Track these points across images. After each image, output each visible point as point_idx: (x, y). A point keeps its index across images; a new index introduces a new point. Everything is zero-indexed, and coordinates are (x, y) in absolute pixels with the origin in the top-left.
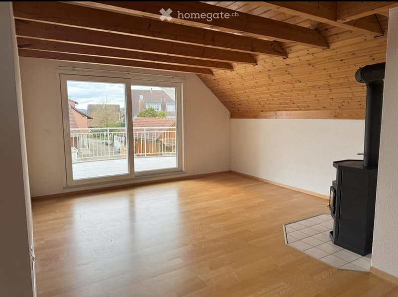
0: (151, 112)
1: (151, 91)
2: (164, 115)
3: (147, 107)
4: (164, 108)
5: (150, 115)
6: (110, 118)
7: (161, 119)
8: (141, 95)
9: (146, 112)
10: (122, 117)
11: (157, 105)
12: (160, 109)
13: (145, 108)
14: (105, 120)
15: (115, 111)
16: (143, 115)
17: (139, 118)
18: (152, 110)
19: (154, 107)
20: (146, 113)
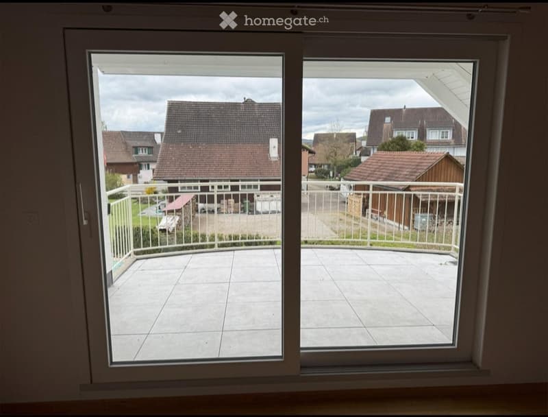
0: (401, 143)
1: (404, 110)
2: (420, 148)
3: (396, 134)
4: (422, 135)
5: (398, 147)
6: (339, 152)
7: (415, 153)
8: (388, 116)
9: (392, 142)
10: (358, 150)
11: (411, 131)
12: (416, 137)
13: (391, 137)
14: (333, 154)
15: (349, 142)
16: (386, 147)
17: (380, 153)
18: (402, 139)
19: (406, 134)
20: (392, 145)
